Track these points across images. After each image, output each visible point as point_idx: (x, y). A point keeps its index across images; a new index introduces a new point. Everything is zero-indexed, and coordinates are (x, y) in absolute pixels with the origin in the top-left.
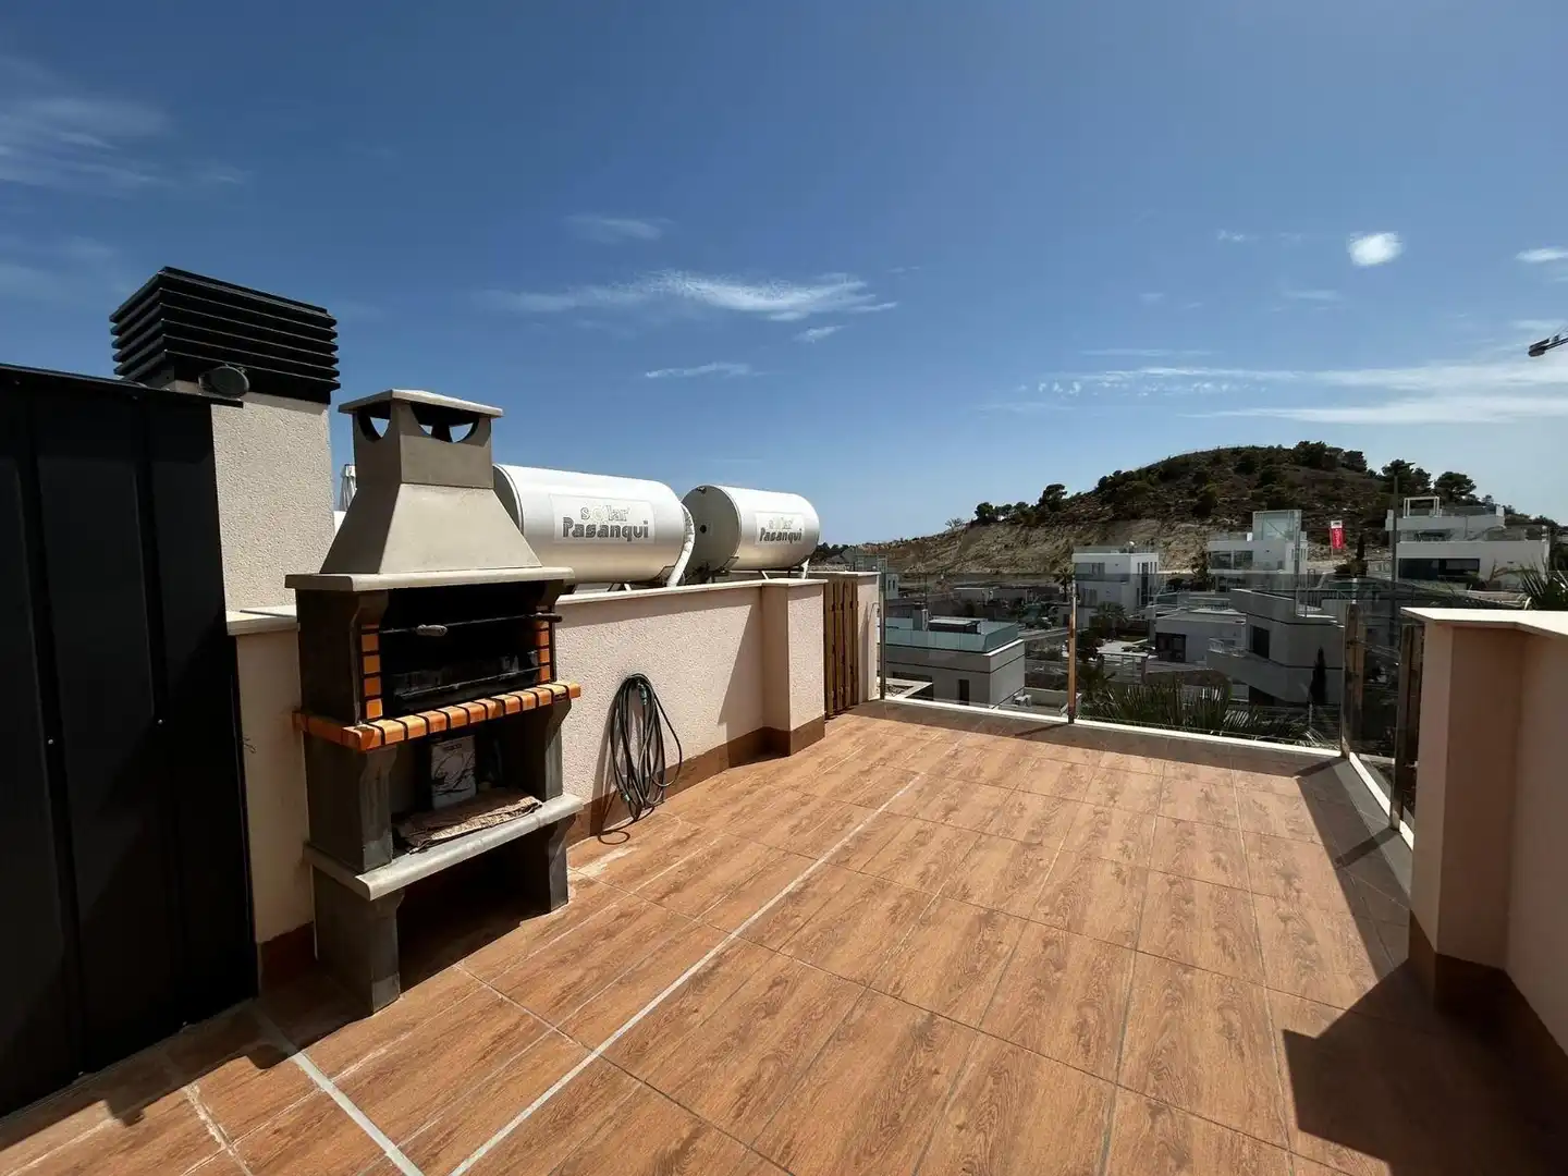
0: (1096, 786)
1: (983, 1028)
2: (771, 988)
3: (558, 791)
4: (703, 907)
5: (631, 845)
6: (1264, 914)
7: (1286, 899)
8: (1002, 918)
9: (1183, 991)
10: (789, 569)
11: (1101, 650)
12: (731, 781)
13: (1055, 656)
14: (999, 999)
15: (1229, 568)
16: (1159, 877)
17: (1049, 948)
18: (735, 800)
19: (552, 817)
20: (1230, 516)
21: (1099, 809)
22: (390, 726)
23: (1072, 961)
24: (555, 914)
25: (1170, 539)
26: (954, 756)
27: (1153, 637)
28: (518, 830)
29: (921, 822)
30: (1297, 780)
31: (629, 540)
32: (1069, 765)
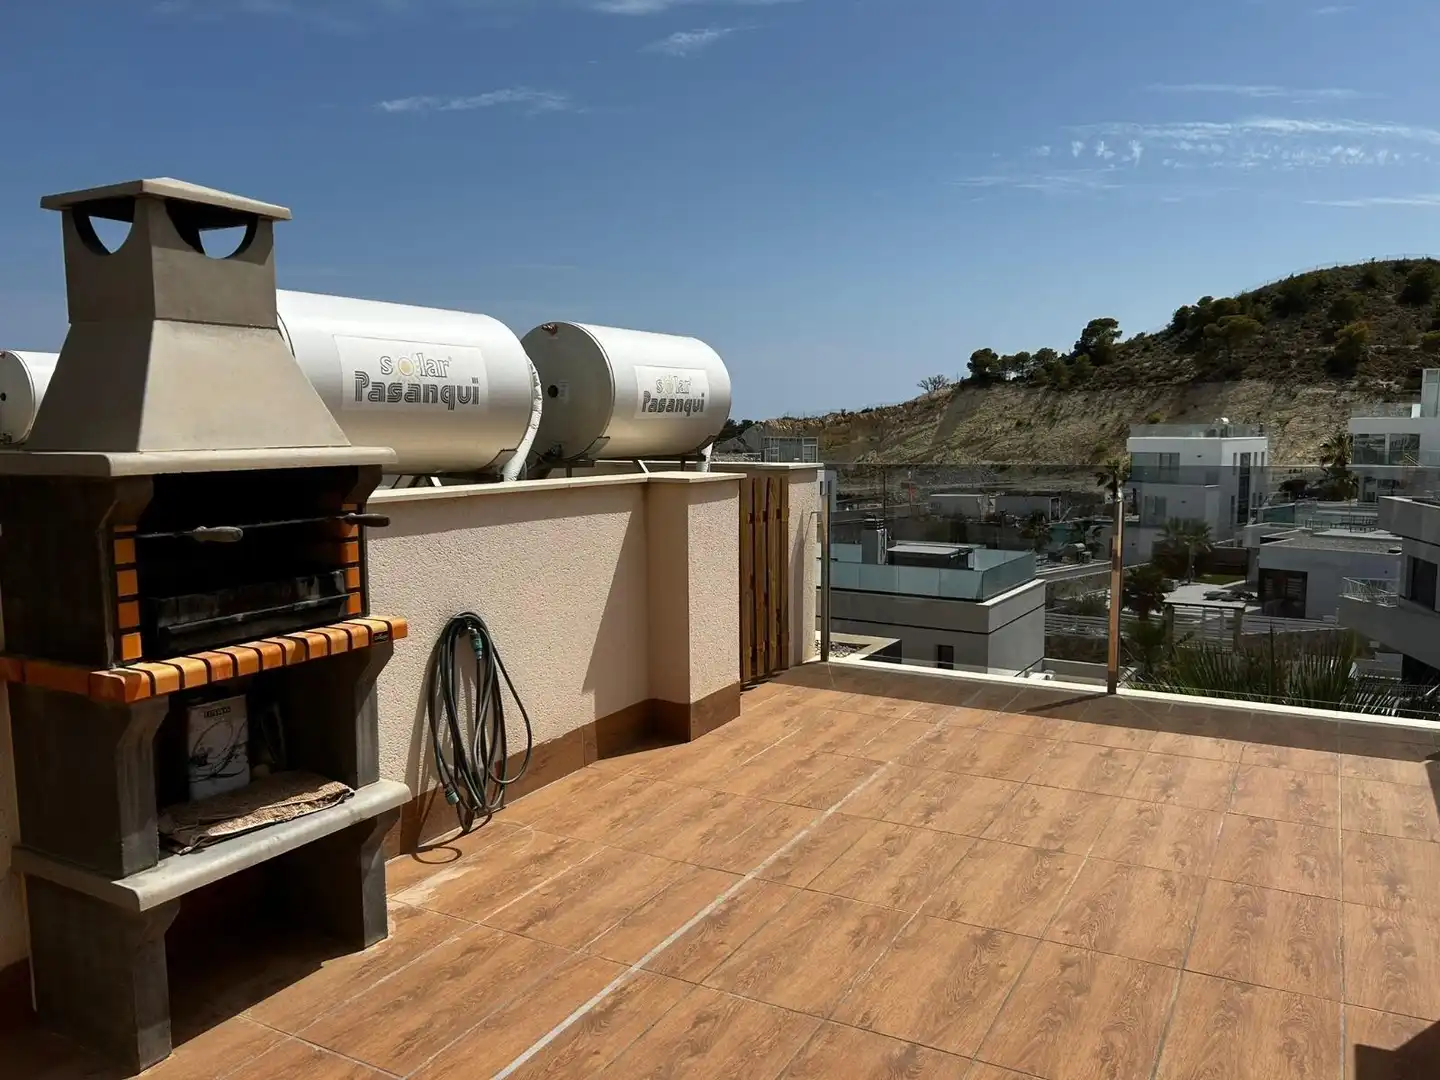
0: (1143, 776)
1: (981, 1057)
2: (695, 1025)
3: (373, 776)
4: (584, 938)
5: (465, 865)
6: (1354, 926)
7: (1386, 908)
8: (1005, 939)
9: (1239, 1012)
10: (683, 457)
11: (1169, 598)
12: (603, 778)
13: (1094, 608)
14: (1002, 1027)
15: (1381, 462)
16: (1220, 886)
17: (1069, 970)
18: (614, 800)
19: (372, 809)
20: (1387, 376)
21: (1145, 805)
22: (163, 670)
23: (1099, 986)
24: (372, 950)
25: (1286, 414)
26: (938, 739)
27: (1254, 576)
28: (328, 825)
29: (891, 827)
30: (1427, 765)
31: (452, 407)
32: (1104, 750)
